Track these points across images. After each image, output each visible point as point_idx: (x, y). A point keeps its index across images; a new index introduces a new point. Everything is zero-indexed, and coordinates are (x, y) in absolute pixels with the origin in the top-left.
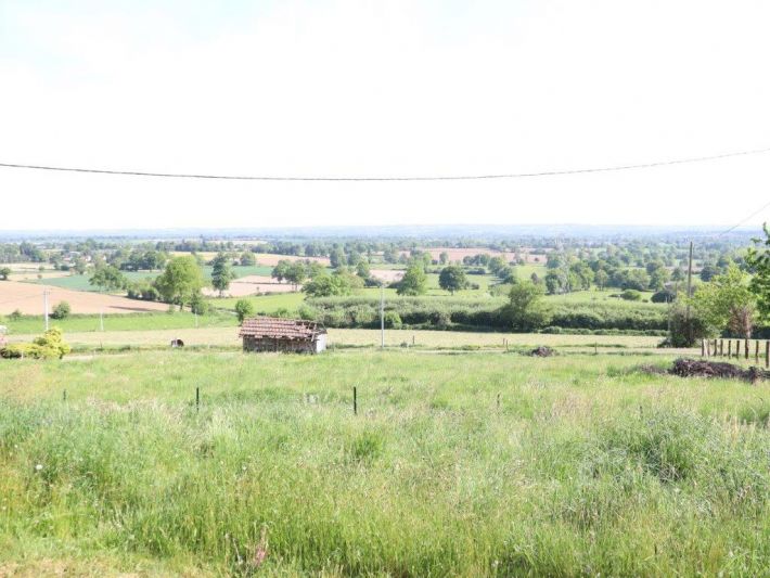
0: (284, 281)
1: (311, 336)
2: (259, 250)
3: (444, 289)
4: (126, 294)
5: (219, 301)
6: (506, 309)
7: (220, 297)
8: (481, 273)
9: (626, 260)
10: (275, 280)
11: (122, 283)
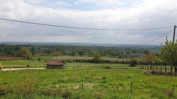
0: (47, 53)
1: (62, 64)
2: (41, 47)
3: (80, 55)
4: (12, 55)
5: (33, 57)
6: (94, 59)
7: (33, 56)
8: (86, 52)
9: (112, 50)
10: (45, 53)
11: (11, 53)
